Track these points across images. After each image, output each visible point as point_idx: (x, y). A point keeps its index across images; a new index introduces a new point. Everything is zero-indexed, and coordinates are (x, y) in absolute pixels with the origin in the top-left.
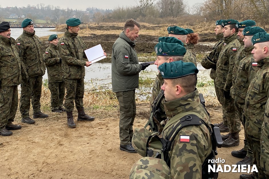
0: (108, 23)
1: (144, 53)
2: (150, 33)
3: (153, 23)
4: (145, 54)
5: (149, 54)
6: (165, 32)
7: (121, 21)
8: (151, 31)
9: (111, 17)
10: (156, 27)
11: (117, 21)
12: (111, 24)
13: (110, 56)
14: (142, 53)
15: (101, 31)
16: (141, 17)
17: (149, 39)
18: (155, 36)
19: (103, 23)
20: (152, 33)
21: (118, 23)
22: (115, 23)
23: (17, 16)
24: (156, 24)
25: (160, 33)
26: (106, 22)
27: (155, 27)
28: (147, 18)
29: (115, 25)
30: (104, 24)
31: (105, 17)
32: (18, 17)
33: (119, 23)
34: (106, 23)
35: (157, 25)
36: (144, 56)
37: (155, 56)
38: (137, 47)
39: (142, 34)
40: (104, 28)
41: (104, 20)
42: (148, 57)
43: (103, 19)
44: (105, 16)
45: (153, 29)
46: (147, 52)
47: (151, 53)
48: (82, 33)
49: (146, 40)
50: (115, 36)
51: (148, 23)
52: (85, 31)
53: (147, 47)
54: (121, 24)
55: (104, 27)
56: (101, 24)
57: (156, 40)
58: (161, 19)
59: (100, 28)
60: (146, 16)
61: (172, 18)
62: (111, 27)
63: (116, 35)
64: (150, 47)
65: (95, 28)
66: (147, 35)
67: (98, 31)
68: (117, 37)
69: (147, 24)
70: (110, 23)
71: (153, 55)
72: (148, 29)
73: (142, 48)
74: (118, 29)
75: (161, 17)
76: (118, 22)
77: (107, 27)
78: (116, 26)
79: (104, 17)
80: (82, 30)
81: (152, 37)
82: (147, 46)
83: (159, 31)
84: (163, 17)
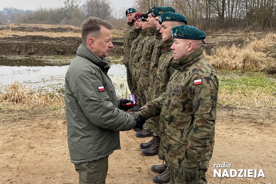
0: (29, 24)
7: (44, 22)
8: (79, 33)
9: (32, 18)
11: (40, 23)
13: (41, 58)
15: (24, 32)
16: (65, 19)
17: (80, 42)
19: (24, 24)
21: (41, 25)
22: (38, 25)
26: (27, 23)
28: (73, 21)
30: (26, 25)
31: (26, 18)
33: (43, 25)
38: (71, 49)
39: (70, 36)
40: (26, 29)
43: (23, 20)
48: (2, 34)
49: (77, 43)
50: (43, 38)
51: (74, 26)
52: (6, 32)
54: (45, 26)
56: (22, 25)
59: (22, 29)
60: (71, 19)
62: (34, 28)
63: (43, 36)
65: (17, 29)
66: (78, 38)
67: (20, 32)
70: (32, 25)
72: (76, 31)
74: (43, 31)
77: (30, 28)
78: (39, 27)
79: (24, 17)
80: (1, 31)
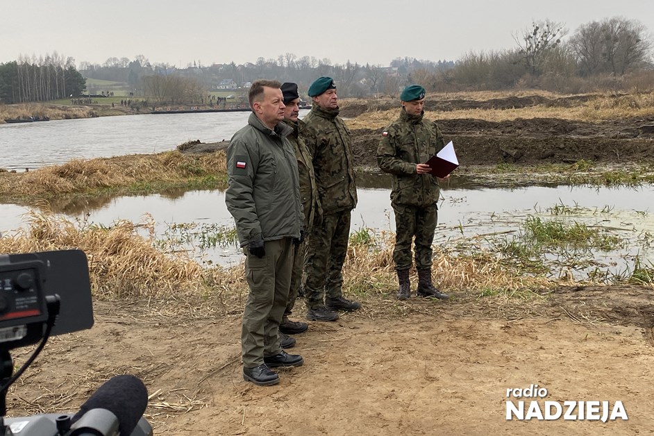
0: (445, 94)
1: (555, 165)
2: (558, 115)
3: (561, 91)
4: (557, 166)
5: (569, 166)
6: (600, 111)
7: (477, 86)
8: (559, 109)
9: (452, 80)
10: (572, 98)
11: (468, 88)
12: (452, 96)
13: (467, 171)
14: (549, 163)
15: (432, 113)
16: (528, 75)
17: (561, 130)
18: (576, 122)
19: (433, 94)
20: (566, 114)
21: (470, 93)
22: (463, 94)
23: (235, 85)
24: (568, 93)
25: (586, 114)
26: (440, 91)
27: (569, 98)
28: (545, 78)
29: (464, 97)
30: (437, 96)
31: (438, 80)
32: (238, 86)
33: (474, 93)
34: (442, 94)
35: (571, 95)
36: (554, 171)
37: (584, 171)
38: (536, 149)
39: (537, 117)
40: (437, 105)
41: (434, 86)
42: (565, 173)
43: (432, 84)
44: (436, 78)
45: (565, 104)
46: (562, 160)
47: (574, 162)
48: (386, 119)
49: (553, 133)
50: (473, 123)
51: (548, 91)
52: (394, 115)
53: (560, 149)
54: (479, 95)
55: (436, 102)
57: (578, 130)
58: (582, 80)
59: (429, 106)
60: (541, 74)
61: (610, 78)
62: (453, 102)
63: (473, 119)
64: (571, 148)
66: (555, 119)
68: (476, 126)
69: (545, 94)
70: (450, 94)
71: (580, 168)
72: (551, 104)
73: (550, 151)
74: (475, 107)
75: (582, 74)
76: (472, 91)
77: (445, 102)
78: (465, 99)
79: (434, 78)
80: (385, 112)
81: (569, 123)
82: (562, 146)
83: (581, 110)
84: (586, 75)
